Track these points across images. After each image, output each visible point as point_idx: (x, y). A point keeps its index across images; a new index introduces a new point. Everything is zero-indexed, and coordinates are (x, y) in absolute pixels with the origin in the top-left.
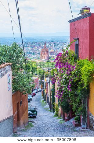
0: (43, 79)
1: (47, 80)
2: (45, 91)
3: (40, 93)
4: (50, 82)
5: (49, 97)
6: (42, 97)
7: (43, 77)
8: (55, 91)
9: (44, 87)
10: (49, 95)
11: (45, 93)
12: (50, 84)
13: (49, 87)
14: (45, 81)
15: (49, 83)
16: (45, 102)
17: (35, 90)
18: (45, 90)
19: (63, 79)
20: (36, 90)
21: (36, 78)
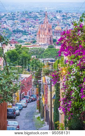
0: (40, 78)
1: (46, 79)
2: (43, 101)
3: (34, 104)
4: (51, 84)
5: (49, 111)
6: (38, 111)
7: (40, 75)
8: (59, 99)
9: (42, 93)
10: (50, 107)
11: (42, 103)
12: (51, 86)
13: (49, 92)
14: (44, 82)
15: (49, 86)
16: (42, 120)
17: (24, 97)
18: (43, 99)
19: (72, 75)
20: (27, 97)
21: (28, 76)
